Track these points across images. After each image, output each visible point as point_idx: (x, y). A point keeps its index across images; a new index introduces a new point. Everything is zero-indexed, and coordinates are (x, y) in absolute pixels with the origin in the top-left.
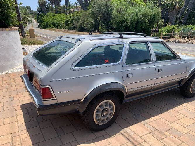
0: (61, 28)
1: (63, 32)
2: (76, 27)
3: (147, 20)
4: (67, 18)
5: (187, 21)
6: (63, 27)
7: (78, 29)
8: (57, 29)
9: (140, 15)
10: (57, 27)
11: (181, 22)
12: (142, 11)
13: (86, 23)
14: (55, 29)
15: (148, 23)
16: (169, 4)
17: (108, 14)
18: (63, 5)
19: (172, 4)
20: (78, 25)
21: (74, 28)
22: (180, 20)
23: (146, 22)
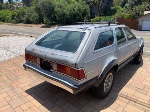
0: (7, 22)
1: (11, 25)
2: (23, 21)
3: (80, 14)
4: (13, 13)
5: (104, 13)
6: (9, 20)
7: (24, 22)
8: (4, 23)
9: (76, 10)
10: (4, 21)
11: (101, 14)
12: (77, 7)
13: (32, 17)
14: (3, 23)
15: (81, 16)
16: (92, 2)
17: (51, 10)
18: (6, 2)
19: (94, 2)
20: (24, 19)
21: (21, 22)
22: (100, 13)
23: (80, 15)
